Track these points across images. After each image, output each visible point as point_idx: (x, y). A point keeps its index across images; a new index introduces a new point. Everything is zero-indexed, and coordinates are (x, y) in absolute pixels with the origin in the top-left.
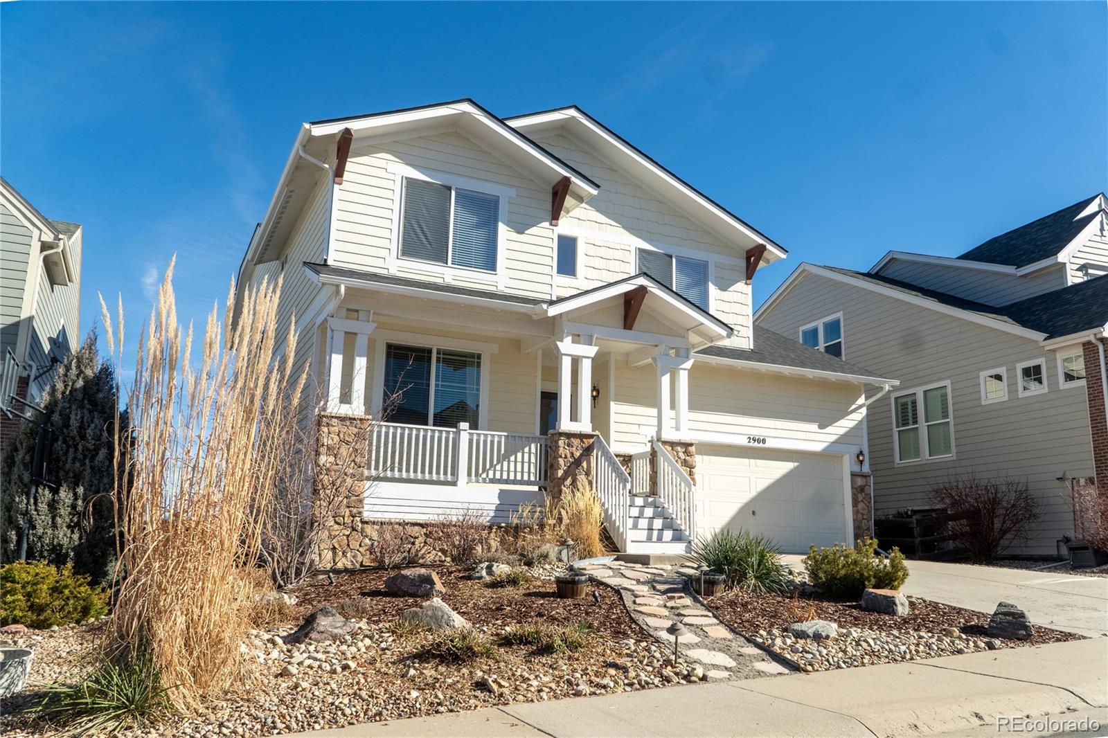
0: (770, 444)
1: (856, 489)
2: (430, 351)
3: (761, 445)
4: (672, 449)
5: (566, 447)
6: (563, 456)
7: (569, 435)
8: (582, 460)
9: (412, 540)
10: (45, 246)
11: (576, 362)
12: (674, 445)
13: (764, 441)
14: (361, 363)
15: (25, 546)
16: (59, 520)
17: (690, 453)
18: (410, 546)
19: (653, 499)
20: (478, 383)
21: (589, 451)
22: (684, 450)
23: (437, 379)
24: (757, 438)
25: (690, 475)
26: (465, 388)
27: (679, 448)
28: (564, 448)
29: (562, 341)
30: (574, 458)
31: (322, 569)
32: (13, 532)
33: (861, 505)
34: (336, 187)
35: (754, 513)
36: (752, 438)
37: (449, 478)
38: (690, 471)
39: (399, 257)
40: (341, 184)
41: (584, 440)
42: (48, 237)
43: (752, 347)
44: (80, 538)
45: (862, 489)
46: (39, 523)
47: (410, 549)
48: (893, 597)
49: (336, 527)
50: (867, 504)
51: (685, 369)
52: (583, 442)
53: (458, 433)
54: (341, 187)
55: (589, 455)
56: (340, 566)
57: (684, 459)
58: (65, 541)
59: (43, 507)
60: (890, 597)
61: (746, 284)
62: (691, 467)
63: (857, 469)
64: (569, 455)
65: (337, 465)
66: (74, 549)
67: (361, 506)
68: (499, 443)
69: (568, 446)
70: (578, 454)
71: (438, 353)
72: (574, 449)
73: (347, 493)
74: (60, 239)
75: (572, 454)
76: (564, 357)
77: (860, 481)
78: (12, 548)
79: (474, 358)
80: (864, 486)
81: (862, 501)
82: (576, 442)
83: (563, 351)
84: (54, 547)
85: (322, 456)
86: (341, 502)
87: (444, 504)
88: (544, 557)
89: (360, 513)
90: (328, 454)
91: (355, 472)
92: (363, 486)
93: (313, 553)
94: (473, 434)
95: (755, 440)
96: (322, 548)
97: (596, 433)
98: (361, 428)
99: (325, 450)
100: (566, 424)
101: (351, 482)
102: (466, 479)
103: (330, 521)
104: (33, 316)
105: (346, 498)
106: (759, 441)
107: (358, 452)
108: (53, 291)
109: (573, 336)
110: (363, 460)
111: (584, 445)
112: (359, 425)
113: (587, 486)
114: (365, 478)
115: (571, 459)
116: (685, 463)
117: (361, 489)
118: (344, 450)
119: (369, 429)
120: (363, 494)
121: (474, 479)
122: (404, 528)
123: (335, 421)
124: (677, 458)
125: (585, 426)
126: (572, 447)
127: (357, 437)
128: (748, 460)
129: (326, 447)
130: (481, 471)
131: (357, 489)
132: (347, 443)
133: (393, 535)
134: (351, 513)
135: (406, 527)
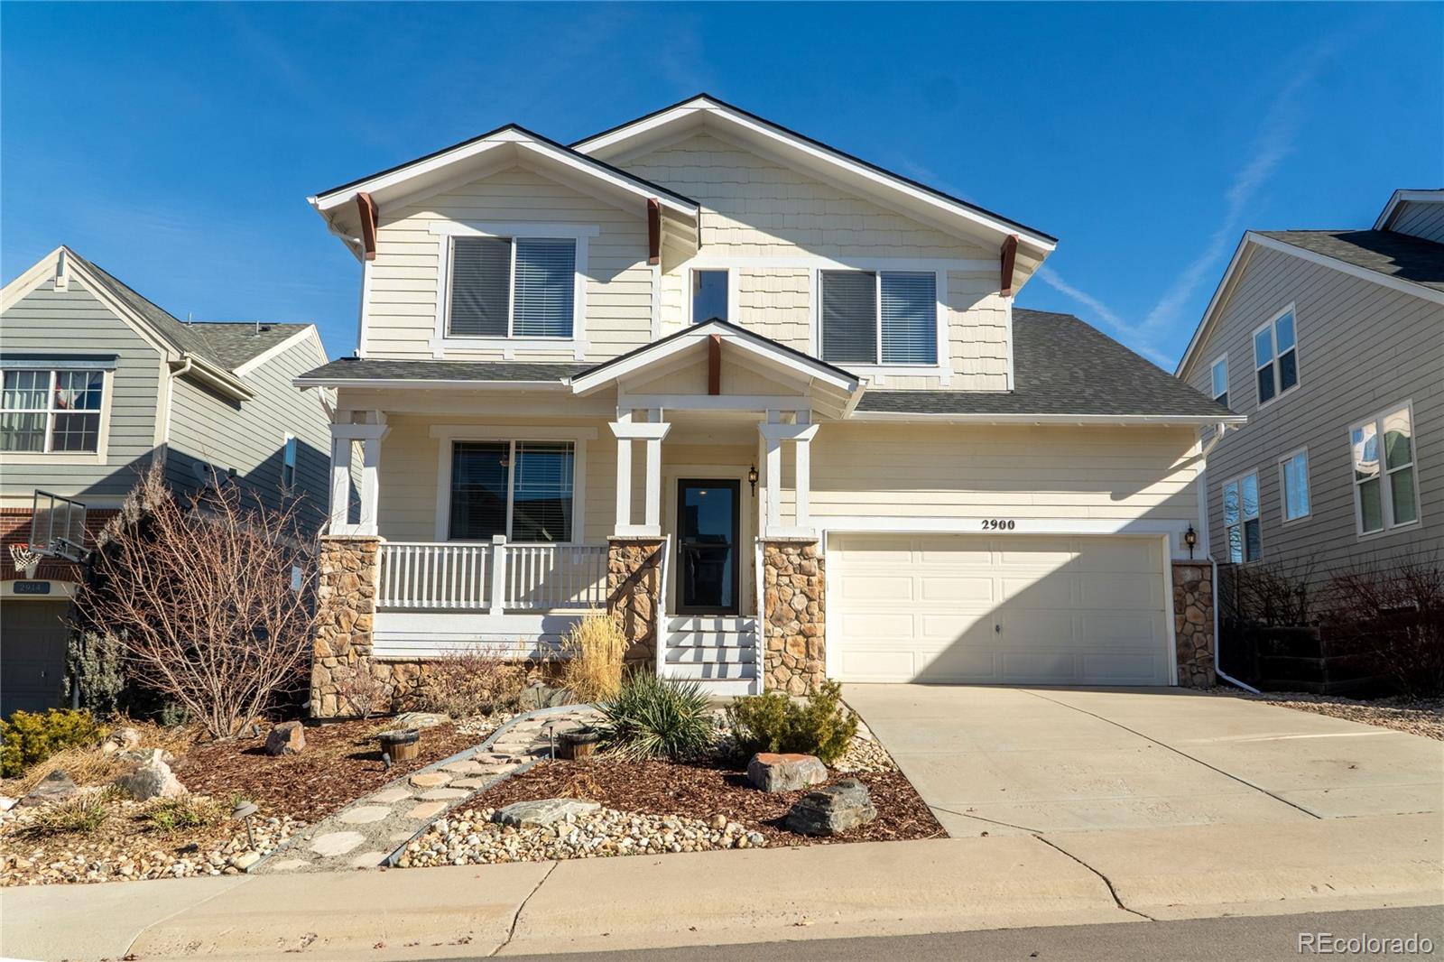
0: (1021, 528)
1: (1182, 586)
2: (507, 445)
3: (1007, 530)
4: (780, 551)
5: (620, 558)
6: (615, 570)
7: (623, 543)
8: (642, 574)
9: (431, 681)
10: (174, 367)
11: (639, 446)
12: (783, 546)
13: (1012, 525)
14: (370, 476)
15: (77, 693)
16: (106, 666)
17: (807, 555)
19: (750, 620)
20: (571, 481)
21: (652, 561)
22: (799, 551)
23: (516, 480)
24: (999, 521)
25: (808, 585)
26: (559, 487)
27: (790, 550)
28: (617, 559)
29: (615, 421)
30: (631, 572)
31: (325, 716)
32: (68, 679)
33: (1190, 612)
34: (368, 263)
35: (998, 629)
36: (990, 521)
37: (482, 604)
38: (808, 580)
39: (446, 337)
40: (373, 259)
41: (646, 548)
42: (175, 357)
43: (1012, 387)
44: (125, 683)
45: (1193, 586)
46: (87, 669)
48: (770, 766)
49: (340, 667)
50: (1204, 609)
51: (807, 440)
52: (645, 551)
53: (491, 548)
54: (374, 262)
55: (653, 567)
56: (344, 712)
57: (800, 564)
58: (110, 687)
59: (91, 652)
61: (1001, 295)
62: (810, 574)
63: (1184, 555)
64: (623, 569)
65: (339, 595)
66: (118, 696)
67: (368, 642)
68: (547, 557)
69: (623, 557)
70: (637, 567)
72: (632, 560)
73: (353, 628)
74: (186, 358)
75: (628, 567)
76: (620, 441)
77: (1189, 575)
78: (67, 695)
79: (565, 448)
80: (1198, 582)
81: (1194, 604)
82: (633, 551)
83: (617, 435)
84: (102, 693)
85: (321, 587)
86: (345, 639)
87: (472, 637)
88: (510, 704)
89: (366, 651)
90: (328, 585)
91: (361, 603)
92: (371, 619)
93: (314, 698)
94: (512, 548)
95: (996, 525)
96: (323, 693)
97: (663, 538)
98: (366, 552)
99: (324, 580)
100: (624, 528)
101: (357, 615)
102: (503, 604)
103: (332, 662)
104: (166, 444)
105: (351, 633)
106: (1002, 525)
107: (363, 580)
108: (238, 408)
109: (633, 411)
110: (370, 589)
111: (645, 555)
112: (364, 549)
113: (648, 608)
114: (375, 610)
115: (626, 574)
116: (800, 569)
117: (368, 623)
118: (347, 578)
119: (380, 552)
120: (371, 629)
121: (513, 605)
122: (421, 667)
123: (338, 545)
124: (786, 563)
125: (651, 529)
126: (629, 557)
127: (363, 562)
128: (989, 553)
129: (326, 577)
130: (522, 594)
131: (363, 623)
132: (351, 570)
133: (407, 675)
134: (356, 652)
135: (423, 666)
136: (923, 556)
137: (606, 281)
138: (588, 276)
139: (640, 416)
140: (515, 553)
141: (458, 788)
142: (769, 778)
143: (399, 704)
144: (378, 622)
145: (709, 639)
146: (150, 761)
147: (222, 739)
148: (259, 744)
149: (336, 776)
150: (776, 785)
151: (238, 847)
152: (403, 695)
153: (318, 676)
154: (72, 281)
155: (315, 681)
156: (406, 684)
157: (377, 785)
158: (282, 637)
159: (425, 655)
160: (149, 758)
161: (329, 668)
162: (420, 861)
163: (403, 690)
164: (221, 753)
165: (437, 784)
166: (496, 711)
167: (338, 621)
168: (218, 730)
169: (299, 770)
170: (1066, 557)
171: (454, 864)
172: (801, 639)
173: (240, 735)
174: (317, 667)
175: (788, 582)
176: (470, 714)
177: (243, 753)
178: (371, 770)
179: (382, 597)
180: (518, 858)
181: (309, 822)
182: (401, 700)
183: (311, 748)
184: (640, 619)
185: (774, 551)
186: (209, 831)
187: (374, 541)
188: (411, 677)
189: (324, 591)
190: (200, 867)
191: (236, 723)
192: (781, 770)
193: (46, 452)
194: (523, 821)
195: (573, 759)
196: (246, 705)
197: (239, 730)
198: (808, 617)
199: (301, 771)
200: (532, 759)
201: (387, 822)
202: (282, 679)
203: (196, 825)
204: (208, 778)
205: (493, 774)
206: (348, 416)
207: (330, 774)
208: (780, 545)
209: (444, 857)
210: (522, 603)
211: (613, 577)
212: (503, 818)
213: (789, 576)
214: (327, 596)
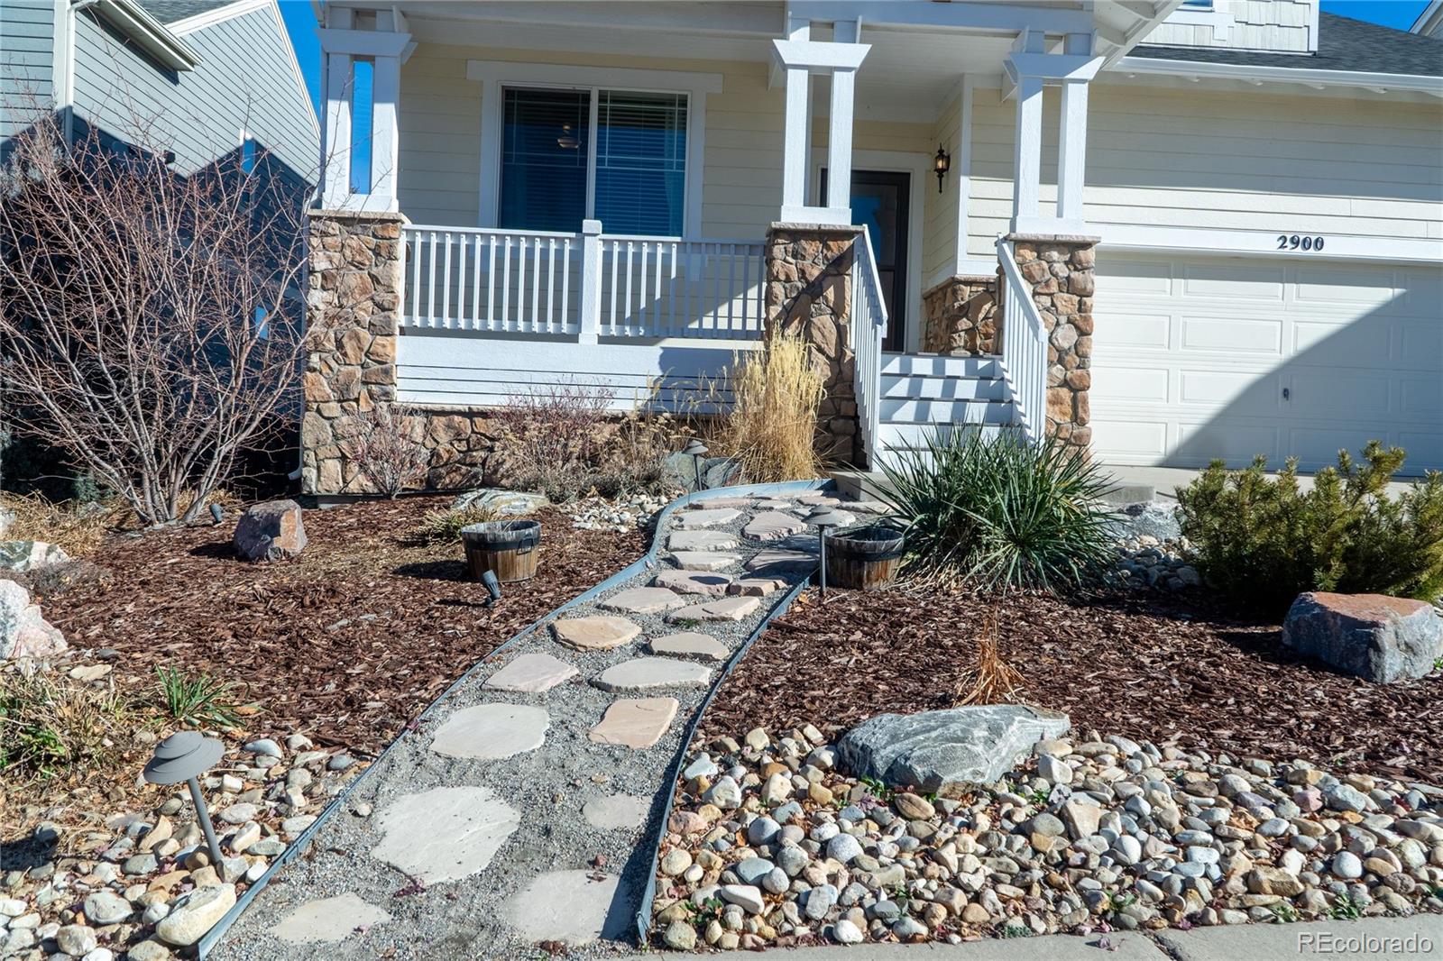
0: (1333, 249)
2: (586, 97)
3: (1312, 251)
4: (1039, 257)
5: (789, 259)
6: (782, 277)
7: (796, 235)
8: (824, 284)
9: (489, 443)
11: (821, 85)
12: (1043, 248)
13: (1319, 244)
14: (386, 117)
17: (1081, 263)
18: (483, 454)
19: (987, 362)
20: (682, 155)
21: (839, 265)
22: (1067, 257)
23: (600, 150)
24: (1302, 238)
25: (1080, 310)
26: (664, 163)
27: (1055, 255)
28: (785, 260)
29: (785, 37)
30: (807, 281)
31: (324, 493)
35: (1286, 393)
36: (1289, 237)
37: (565, 328)
38: (1080, 302)
41: (831, 243)
43: (1314, 47)
47: (485, 460)
48: (1375, 624)
49: (345, 419)
51: (1082, 81)
52: (829, 248)
53: (579, 243)
55: (841, 274)
56: (353, 487)
57: (1068, 278)
60: (1363, 624)
62: (1084, 294)
64: (795, 276)
65: (341, 306)
67: (388, 381)
68: (666, 257)
69: (794, 256)
70: (816, 273)
71: (602, 98)
72: (808, 262)
73: (364, 358)
75: (802, 272)
76: (791, 72)
79: (673, 105)
82: (811, 248)
83: (786, 61)
85: (312, 291)
86: (351, 375)
87: (553, 378)
88: (650, 479)
89: (386, 394)
90: (323, 288)
91: (377, 319)
92: (393, 345)
93: (306, 465)
94: (612, 241)
95: (1298, 243)
96: (321, 457)
97: (858, 228)
98: (383, 238)
99: (317, 280)
100: (795, 212)
101: (369, 337)
102: (599, 329)
103: (333, 409)
104: (71, 108)
105: (362, 366)
106: (1306, 244)
107: (379, 283)
108: (175, 81)
109: (812, 24)
110: (389, 297)
111: (829, 255)
112: (380, 233)
113: (833, 337)
114: (397, 331)
115: (799, 284)
116: (1069, 285)
117: (389, 350)
118: (353, 279)
119: (403, 241)
120: (394, 359)
121: (614, 330)
122: (472, 422)
123: (335, 225)
124: (1048, 276)
125: (838, 213)
126: (804, 258)
127: (377, 254)
128: (1281, 285)
129: (319, 275)
130: (628, 314)
131: (380, 350)
132: (359, 266)
133: (451, 433)
134: (371, 397)
135: (476, 419)
136: (1186, 286)
139: (824, 31)
140: (616, 249)
141: (674, 655)
142: (1378, 650)
143: (440, 477)
144: (403, 350)
145: (932, 388)
146: (24, 562)
147: (158, 526)
148: (222, 537)
149: (386, 614)
150: (1393, 665)
151: (172, 847)
152: (446, 464)
153: (312, 431)
155: (307, 439)
156: (449, 447)
157: (485, 645)
158: (254, 363)
159: (479, 402)
160: (24, 558)
161: (328, 419)
162: (725, 925)
163: (445, 456)
164: (155, 551)
165: (617, 642)
166: (625, 491)
167: (340, 345)
168: (151, 511)
169: (307, 601)
170: (1383, 294)
171: (832, 938)
172: (1065, 394)
173: (189, 520)
174: (309, 418)
175: (1049, 304)
176: (582, 495)
177: (193, 552)
178: (457, 603)
179: (409, 312)
180: (1017, 922)
181: (358, 754)
182: (443, 471)
183: (318, 549)
184: (820, 355)
185: (1029, 255)
186: (98, 780)
187: (394, 221)
188: (458, 436)
189: (317, 298)
190: (51, 930)
191: (181, 500)
192: (1396, 634)
194: (947, 779)
195: (860, 588)
196: (197, 472)
197: (187, 512)
198: (1078, 360)
199: (313, 603)
200: (777, 587)
201: (554, 756)
202: (257, 429)
203: (61, 762)
204: (117, 609)
205: (724, 619)
206: (347, 18)
207: (376, 608)
208: (1040, 246)
209: (791, 910)
210: (627, 328)
211: (778, 289)
212: (881, 767)
213: (1051, 295)
214: (322, 306)
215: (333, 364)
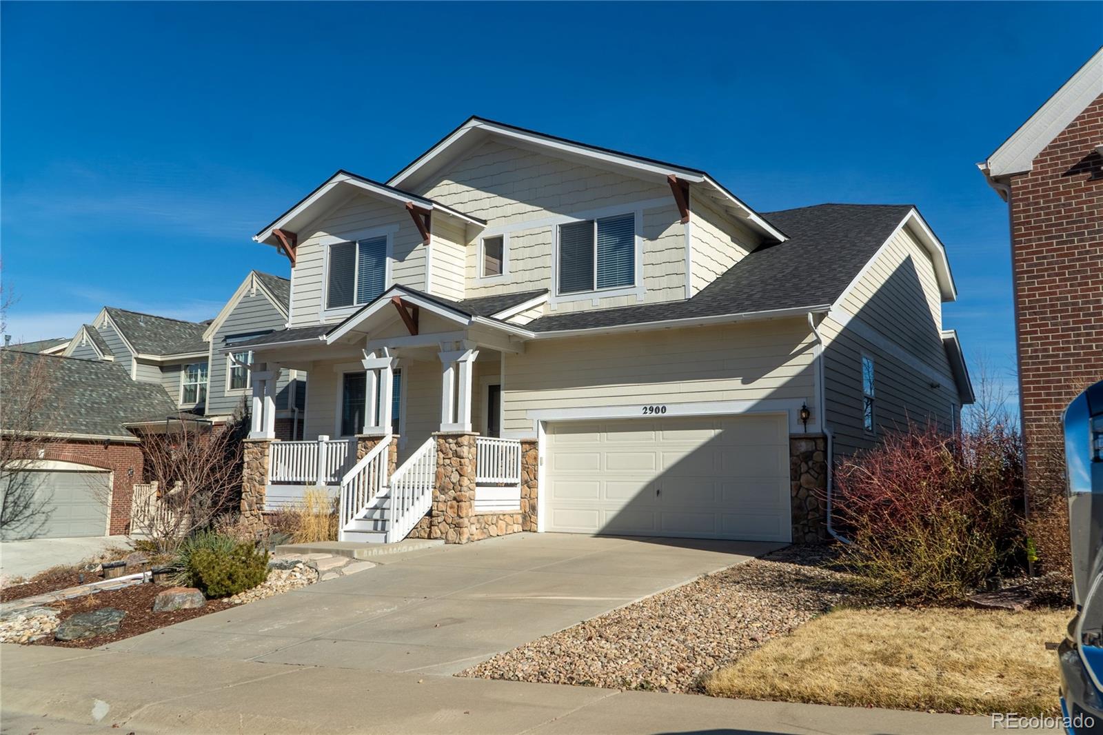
0: (671, 412)
1: (798, 456)
3: (660, 414)
13: (664, 409)
17: (459, 444)
22: (455, 441)
24: (654, 407)
25: (460, 465)
33: (804, 478)
34: (292, 270)
35: (658, 492)
37: (315, 479)
38: (460, 461)
39: (325, 311)
40: (294, 267)
43: (690, 296)
45: (808, 456)
50: (816, 475)
51: (465, 361)
53: (319, 444)
54: (295, 269)
57: (455, 450)
61: (682, 223)
63: (799, 429)
65: (251, 474)
67: (262, 502)
68: (344, 448)
69: (364, 448)
73: (257, 494)
76: (368, 372)
77: (804, 446)
80: (812, 452)
81: (807, 472)
82: (370, 444)
83: (366, 368)
85: (244, 469)
86: (253, 500)
89: (261, 507)
90: (247, 468)
91: (259, 479)
92: (264, 488)
94: (328, 443)
95: (652, 410)
98: (266, 448)
99: (246, 465)
100: (368, 430)
101: (258, 486)
102: (324, 479)
103: (247, 513)
105: (256, 497)
106: (657, 410)
107: (261, 465)
109: (374, 351)
112: (265, 446)
114: (269, 483)
116: (456, 454)
117: (262, 491)
118: (255, 464)
120: (264, 494)
121: (329, 479)
123: (250, 444)
124: (448, 450)
127: (260, 454)
128: (653, 432)
129: (246, 463)
132: (256, 459)
134: (258, 508)
136: (607, 436)
137: (402, 260)
138: (394, 259)
139: (379, 354)
140: (329, 446)
144: (268, 491)
154: (257, 290)
167: (251, 490)
170: (711, 433)
172: (455, 503)
175: (449, 463)
179: (272, 475)
187: (270, 441)
189: (245, 472)
193: (248, 388)
198: (459, 488)
208: (446, 437)
210: (333, 478)
213: (450, 459)
214: (246, 475)
215: (249, 497)
